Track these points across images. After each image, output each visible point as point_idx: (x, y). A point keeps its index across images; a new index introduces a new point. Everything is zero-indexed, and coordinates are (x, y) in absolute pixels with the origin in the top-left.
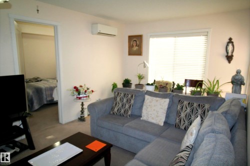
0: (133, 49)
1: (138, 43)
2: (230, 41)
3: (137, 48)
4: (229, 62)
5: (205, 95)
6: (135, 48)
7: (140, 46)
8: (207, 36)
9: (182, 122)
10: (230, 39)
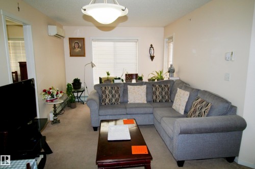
0: (75, 50)
1: (80, 45)
2: (151, 46)
3: (79, 49)
4: (152, 60)
5: (156, 81)
6: (77, 50)
7: (83, 48)
8: (136, 42)
9: (158, 97)
10: (151, 45)
